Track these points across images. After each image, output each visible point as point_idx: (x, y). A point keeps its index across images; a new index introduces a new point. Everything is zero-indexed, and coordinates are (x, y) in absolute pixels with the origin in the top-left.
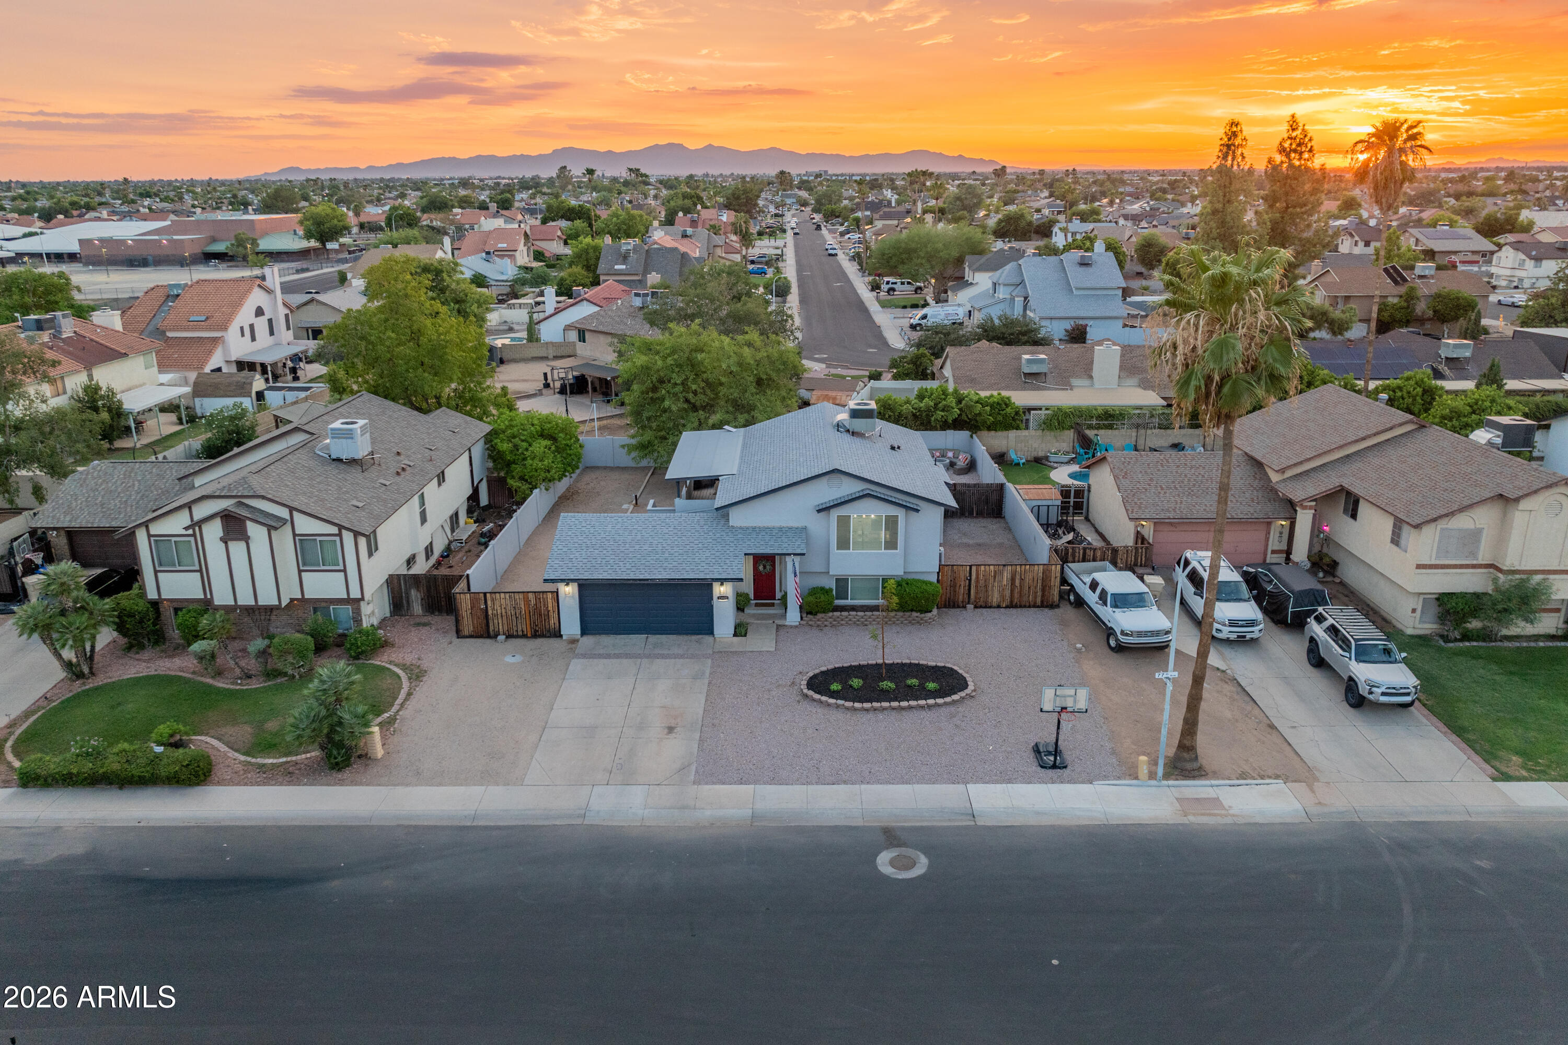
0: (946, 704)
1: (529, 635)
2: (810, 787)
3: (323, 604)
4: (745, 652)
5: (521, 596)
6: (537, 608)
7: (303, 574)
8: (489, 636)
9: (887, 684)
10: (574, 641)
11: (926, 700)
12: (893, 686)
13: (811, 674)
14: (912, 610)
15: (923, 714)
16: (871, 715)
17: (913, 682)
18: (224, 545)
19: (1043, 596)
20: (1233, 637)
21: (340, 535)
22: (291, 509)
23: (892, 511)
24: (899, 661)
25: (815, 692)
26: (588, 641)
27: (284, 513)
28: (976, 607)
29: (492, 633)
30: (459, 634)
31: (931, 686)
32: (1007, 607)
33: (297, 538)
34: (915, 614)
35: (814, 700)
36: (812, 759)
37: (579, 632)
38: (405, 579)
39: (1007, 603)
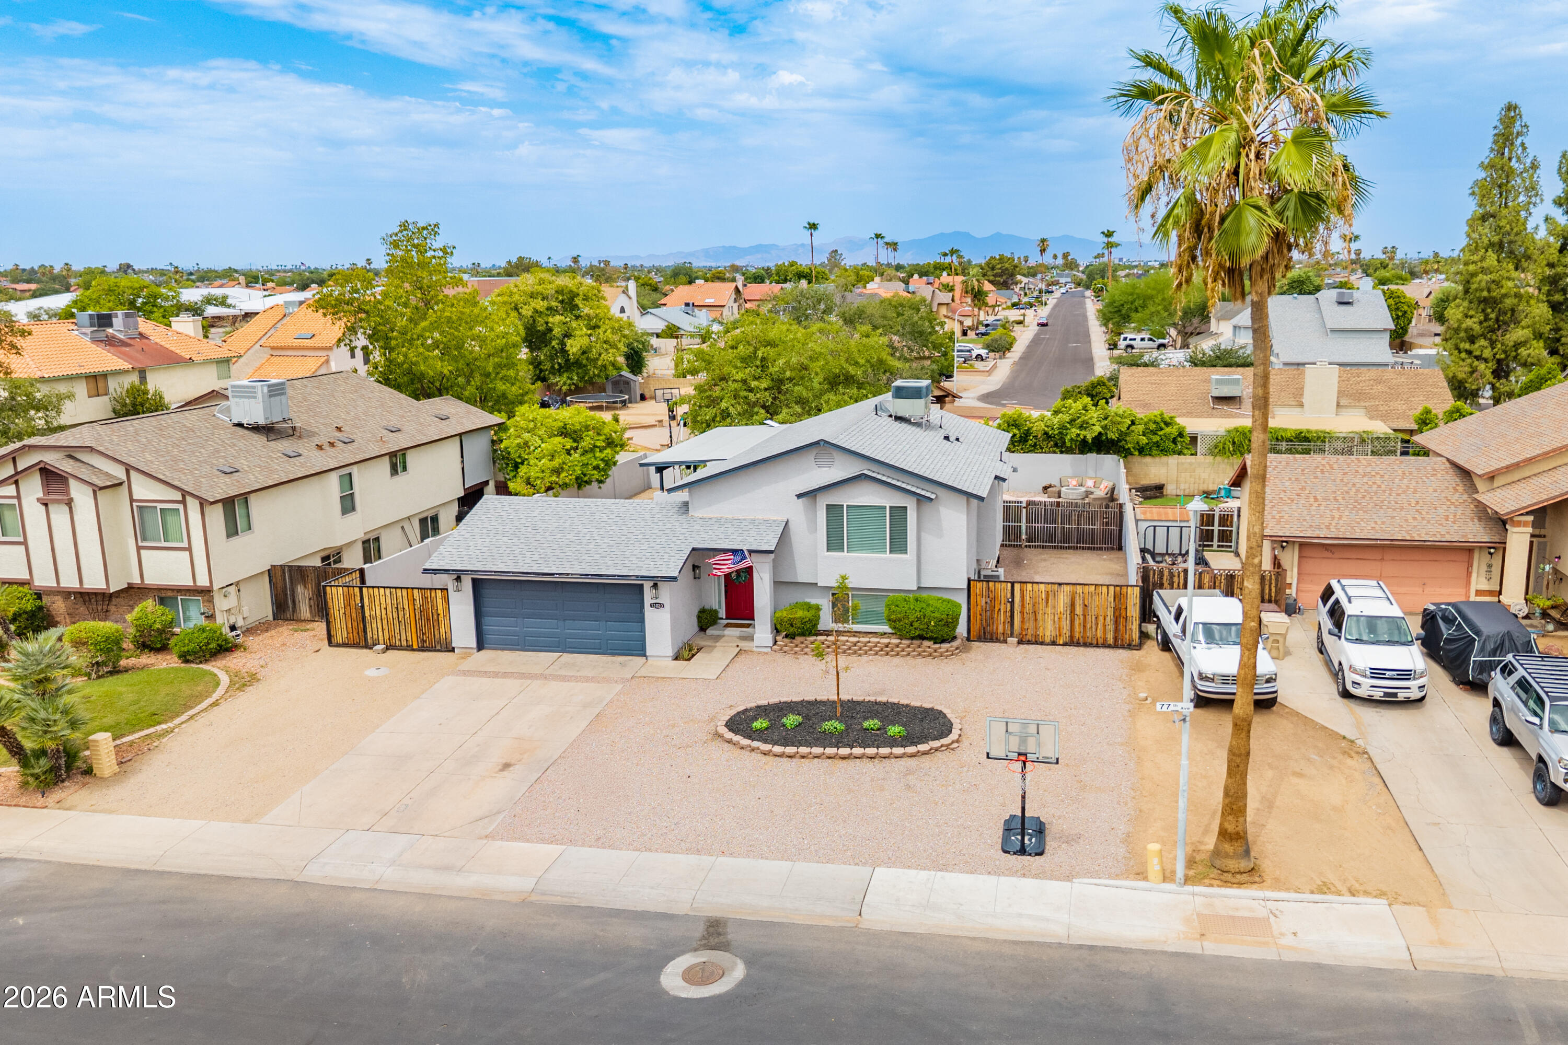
1: (415, 647)
3: (170, 594)
4: (678, 679)
5: (405, 593)
6: (423, 610)
7: (143, 552)
8: (367, 647)
9: (834, 725)
10: (468, 656)
12: (843, 726)
13: (742, 708)
14: (921, 637)
17: (874, 724)
18: (44, 507)
19: (1116, 630)
21: (183, 502)
22: (128, 468)
23: (899, 500)
24: (873, 698)
25: (735, 732)
26: (484, 655)
27: (119, 473)
28: (1020, 642)
29: (370, 641)
30: (332, 641)
31: (895, 730)
32: (1065, 644)
33: (135, 504)
34: (926, 643)
35: (725, 741)
37: (475, 645)
38: (290, 571)
39: (1065, 637)
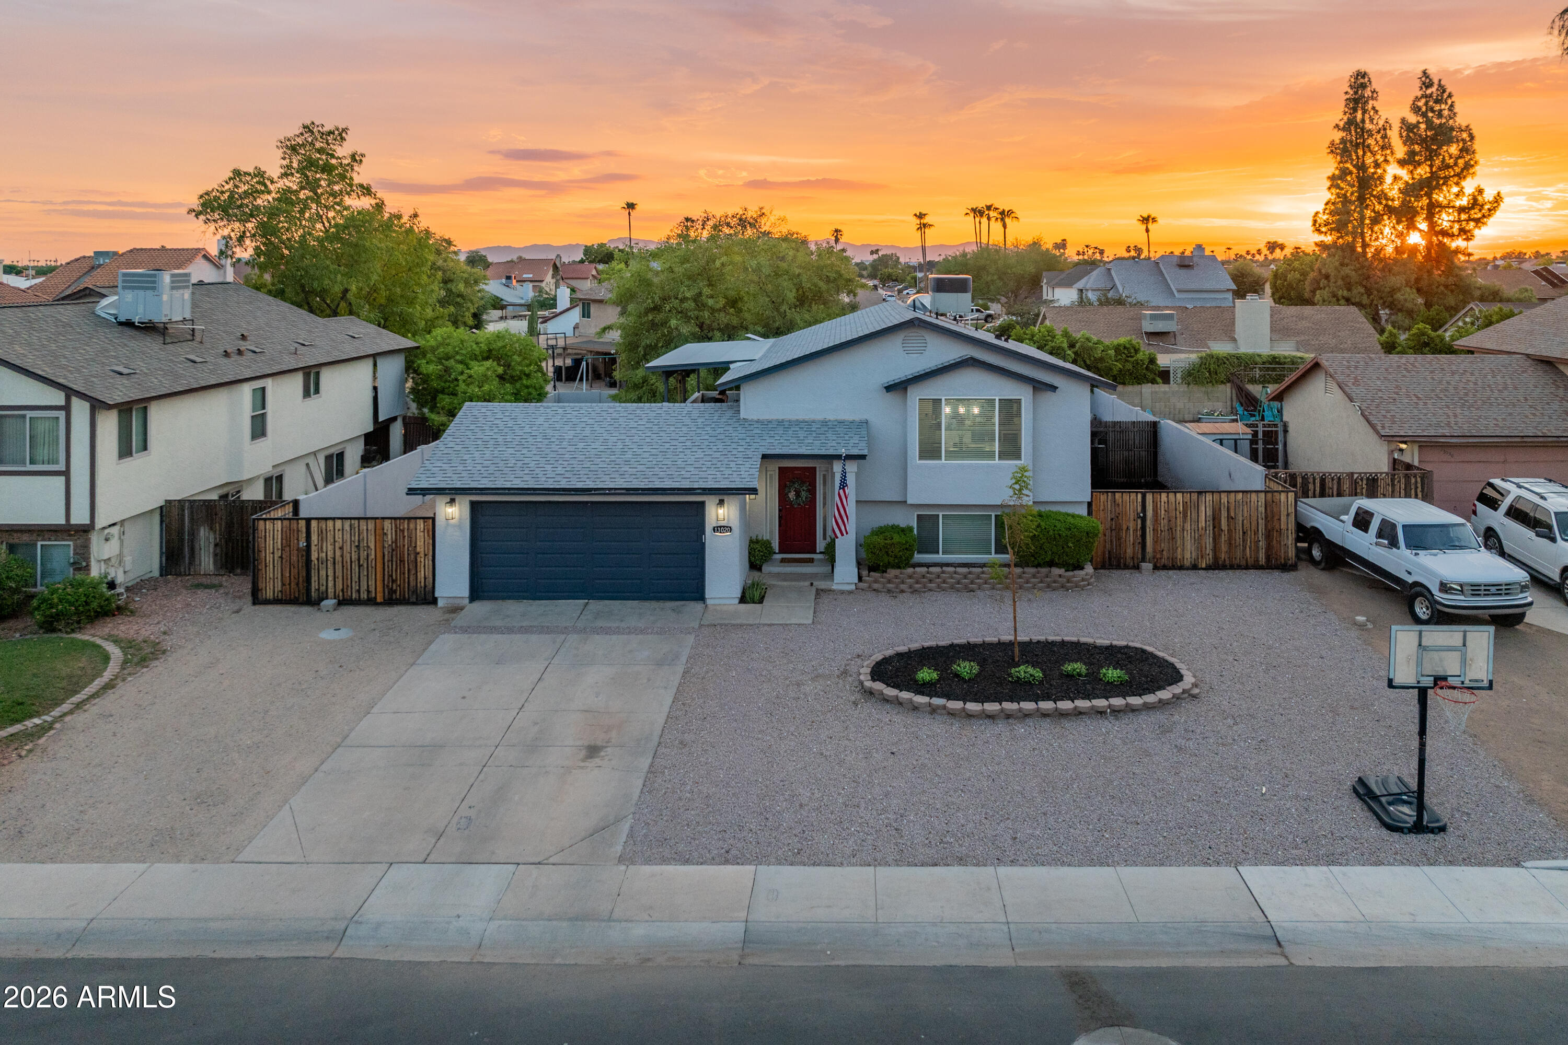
0: (1147, 707)
1: (381, 600)
2: (882, 871)
3: (25, 537)
4: (758, 626)
5: (371, 525)
6: (395, 548)
8: (311, 603)
9: (1028, 672)
10: (456, 610)
11: (1107, 698)
12: (1038, 674)
13: (878, 657)
14: (1051, 564)
15: (1105, 725)
16: (1001, 727)
17: (1078, 667)
19: (1269, 547)
21: (67, 407)
24: (1042, 638)
25: (888, 685)
26: (482, 608)
28: (1155, 567)
29: (315, 595)
30: (258, 597)
31: (1112, 674)
32: (1208, 568)
34: (1056, 571)
35: (886, 700)
36: (885, 811)
37: (466, 593)
38: (192, 507)
39: (1208, 559)
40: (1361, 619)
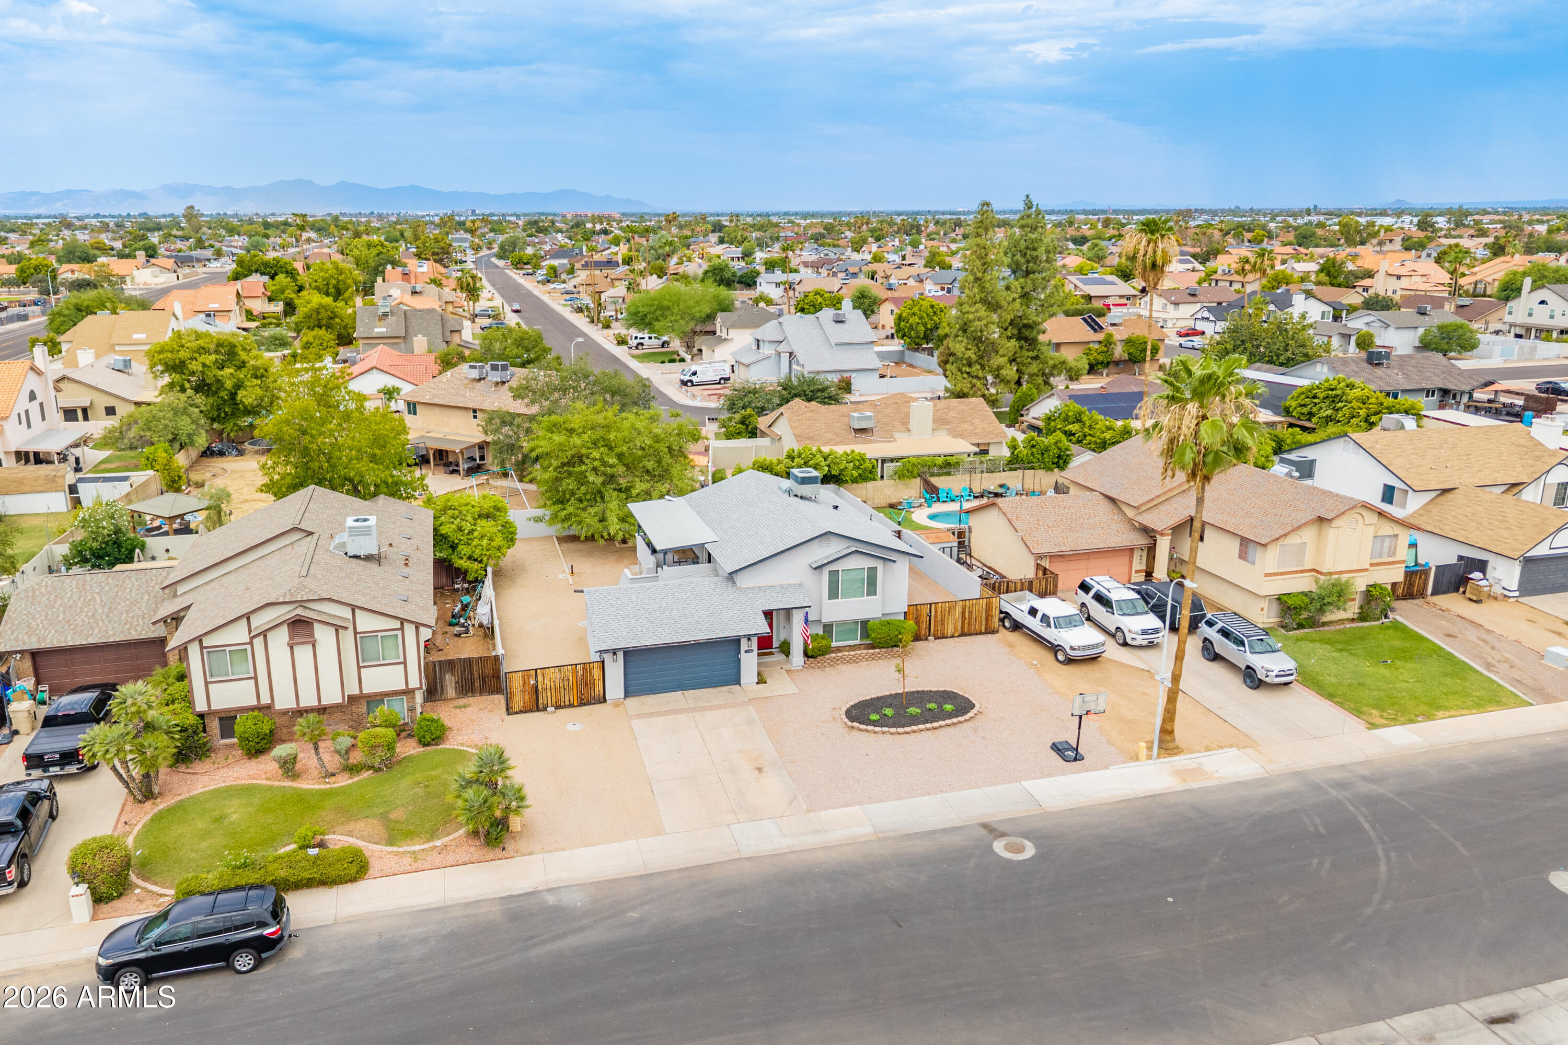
0: (966, 721)
1: (576, 704)
2: (904, 801)
3: (379, 698)
4: (775, 697)
5: (570, 668)
6: (583, 679)
7: (362, 670)
8: (538, 710)
9: (913, 710)
10: (618, 704)
11: (949, 719)
12: (919, 711)
13: (844, 709)
14: (894, 646)
15: (952, 730)
16: (913, 737)
17: (932, 706)
18: (289, 650)
20: (1145, 643)
21: (402, 629)
22: (354, 608)
23: (872, 563)
24: (908, 690)
25: (858, 723)
26: (632, 702)
27: (345, 614)
28: (936, 638)
29: (541, 706)
30: (509, 711)
31: (948, 707)
32: (959, 636)
33: (358, 636)
34: (896, 649)
37: (623, 696)
38: (440, 665)
39: (959, 632)
40: (1035, 662)
